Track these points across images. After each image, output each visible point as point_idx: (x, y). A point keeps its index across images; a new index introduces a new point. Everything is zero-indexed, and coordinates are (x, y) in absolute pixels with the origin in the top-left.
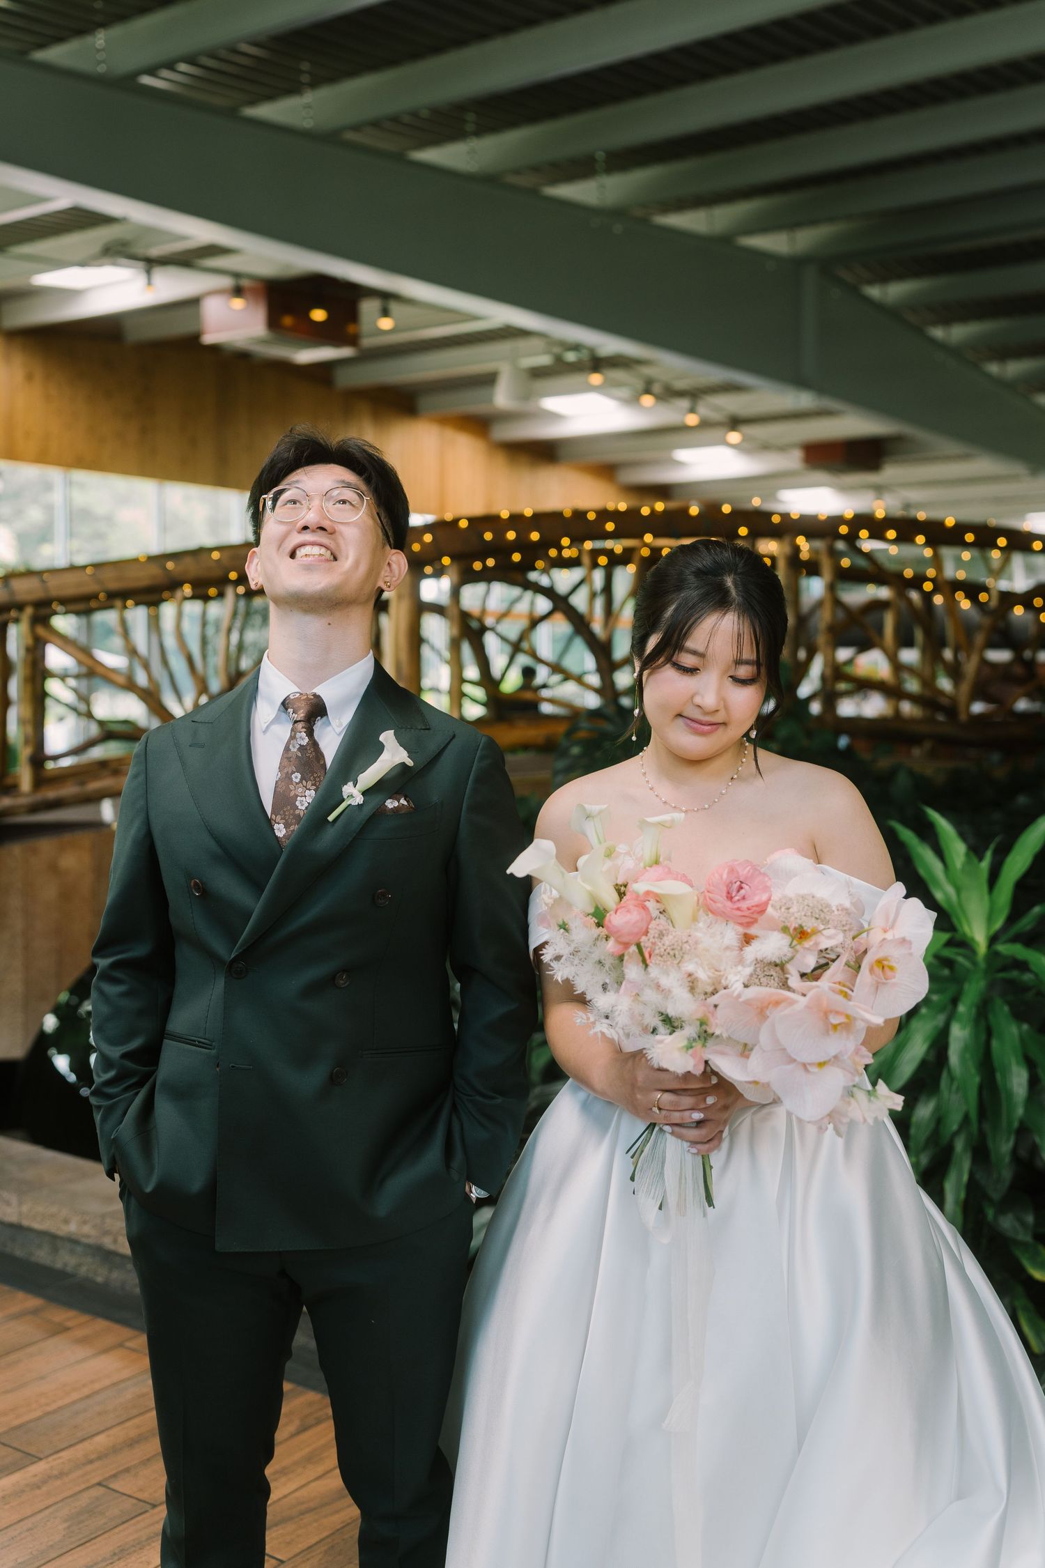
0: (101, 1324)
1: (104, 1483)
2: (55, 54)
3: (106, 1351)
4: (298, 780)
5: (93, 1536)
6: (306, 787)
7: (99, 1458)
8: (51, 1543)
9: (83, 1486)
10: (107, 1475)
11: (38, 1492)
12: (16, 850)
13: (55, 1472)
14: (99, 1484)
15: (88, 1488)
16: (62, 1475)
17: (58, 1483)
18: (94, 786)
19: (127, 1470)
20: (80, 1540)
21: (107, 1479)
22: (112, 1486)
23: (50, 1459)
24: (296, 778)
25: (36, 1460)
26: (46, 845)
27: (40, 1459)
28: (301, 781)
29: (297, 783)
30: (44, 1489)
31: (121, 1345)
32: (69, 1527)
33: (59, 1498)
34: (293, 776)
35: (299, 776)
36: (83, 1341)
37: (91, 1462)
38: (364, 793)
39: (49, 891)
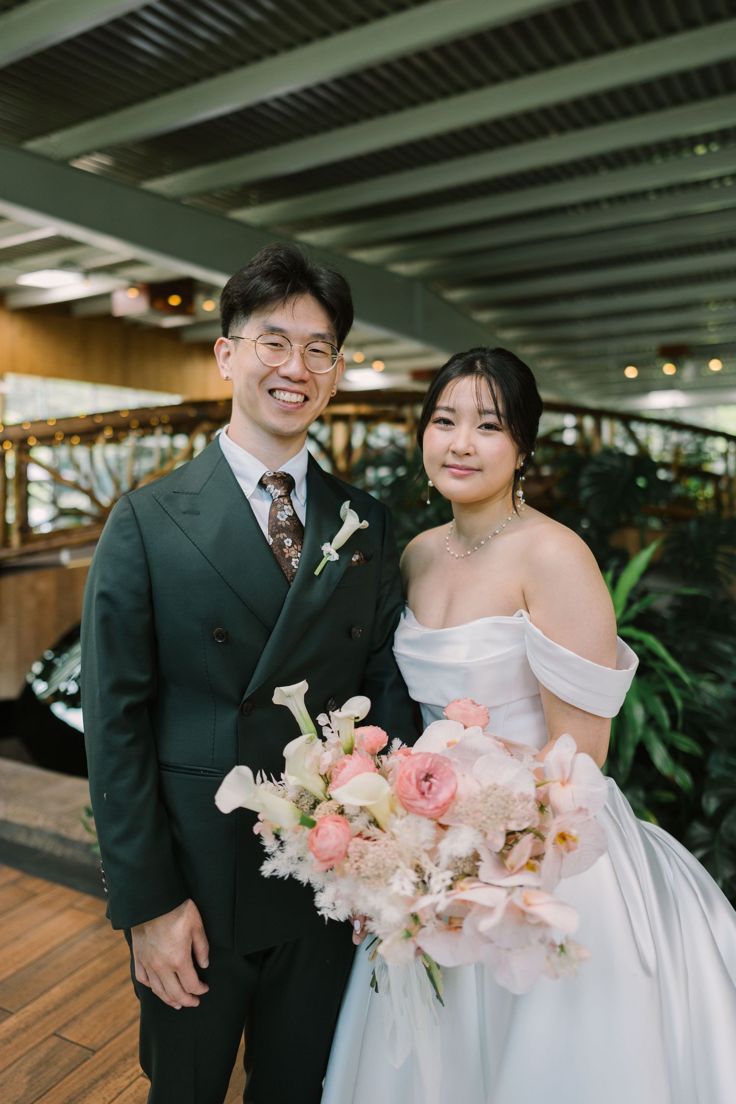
0: (59, 889)
1: (58, 1033)
2: (34, 145)
3: (62, 911)
4: (290, 545)
5: (48, 1088)
6: (297, 550)
7: (55, 1009)
8: (17, 1098)
9: (43, 1037)
10: (60, 1025)
11: (9, 1046)
12: (10, 582)
13: (23, 1026)
14: (55, 1034)
15: (46, 1039)
16: (27, 1027)
17: (24, 1036)
18: (56, 542)
19: (74, 1019)
20: (38, 1093)
21: (60, 1029)
22: (65, 1035)
23: (19, 1013)
24: (288, 542)
25: (9, 1014)
26: (28, 578)
27: (12, 1014)
28: (292, 545)
29: (289, 547)
30: (14, 1042)
31: (71, 906)
32: (30, 1080)
33: (24, 1051)
34: (285, 541)
35: (291, 541)
36: (46, 904)
37: (48, 1013)
38: (338, 551)
39: (30, 603)
